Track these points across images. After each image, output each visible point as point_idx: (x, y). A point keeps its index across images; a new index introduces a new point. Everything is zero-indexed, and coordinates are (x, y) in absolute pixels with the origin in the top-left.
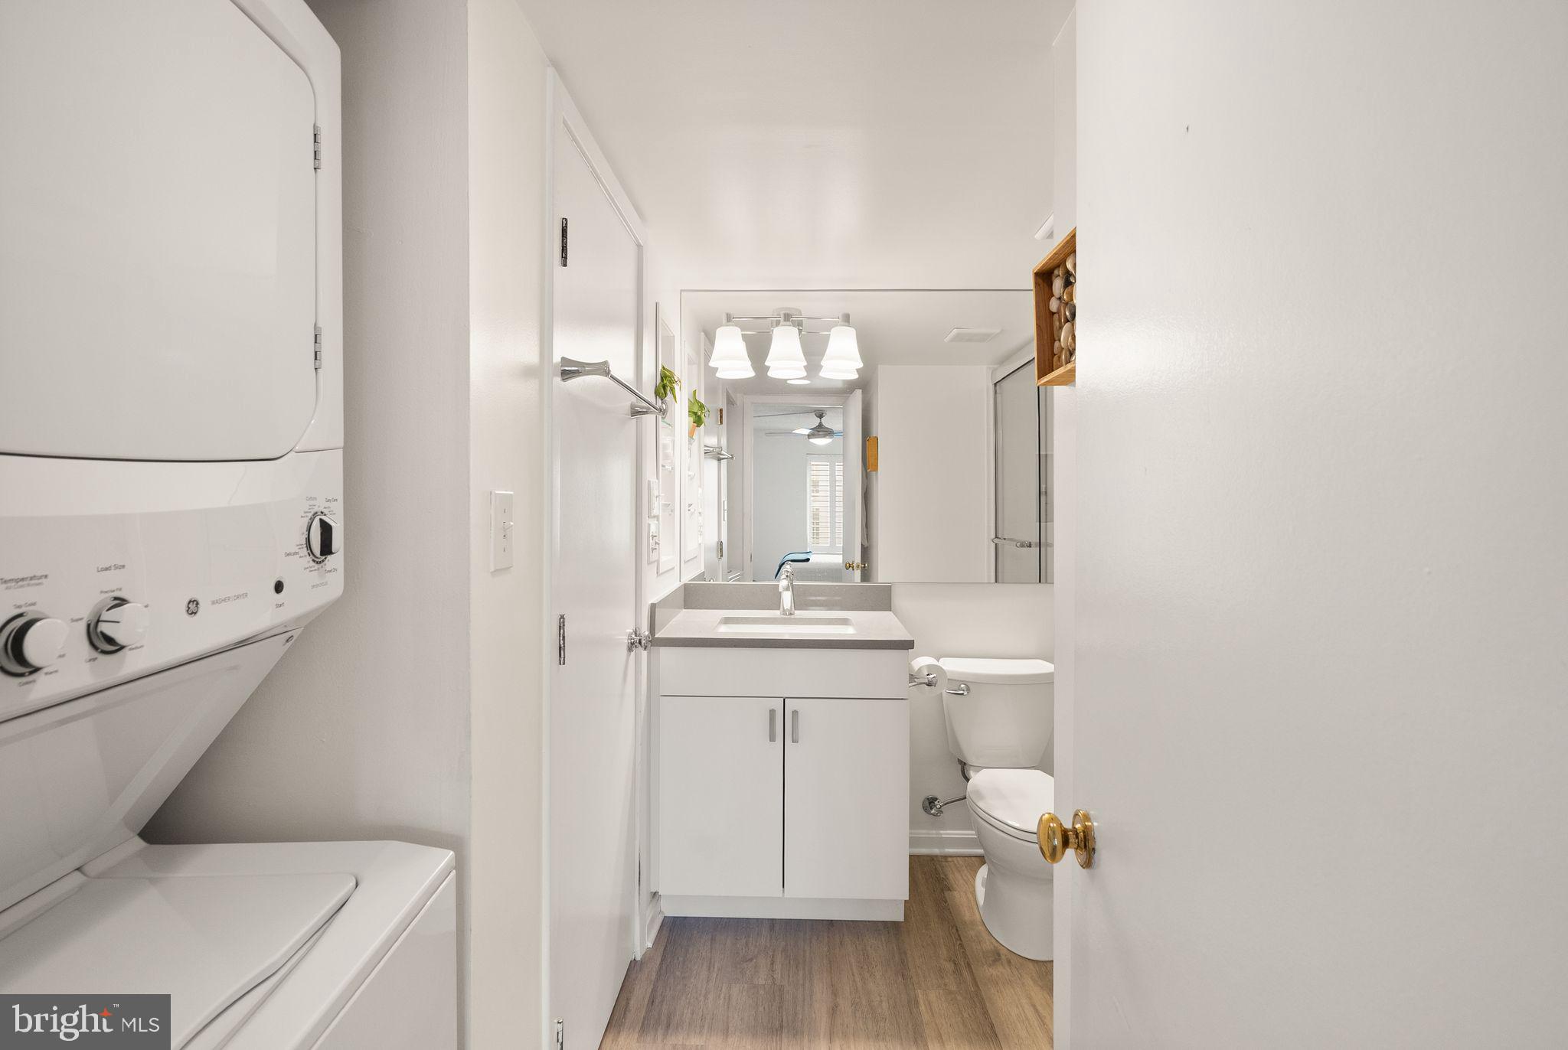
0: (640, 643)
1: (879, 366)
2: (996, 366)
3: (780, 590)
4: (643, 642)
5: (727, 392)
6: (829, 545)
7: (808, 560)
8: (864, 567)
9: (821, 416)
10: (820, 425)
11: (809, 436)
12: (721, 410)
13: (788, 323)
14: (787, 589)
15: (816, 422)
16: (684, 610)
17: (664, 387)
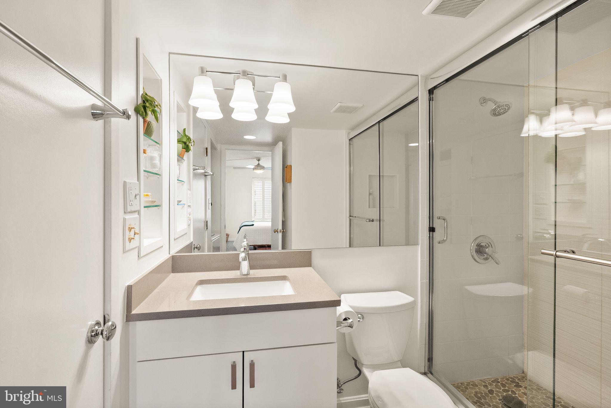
0: (102, 334)
1: (292, 128)
2: (350, 131)
3: (240, 260)
4: (105, 333)
5: (211, 140)
6: (262, 217)
7: (253, 225)
8: (284, 231)
9: (259, 160)
10: (259, 164)
11: (253, 169)
12: (207, 149)
13: (245, 77)
14: (244, 260)
15: (257, 163)
16: (172, 274)
17: (145, 107)
